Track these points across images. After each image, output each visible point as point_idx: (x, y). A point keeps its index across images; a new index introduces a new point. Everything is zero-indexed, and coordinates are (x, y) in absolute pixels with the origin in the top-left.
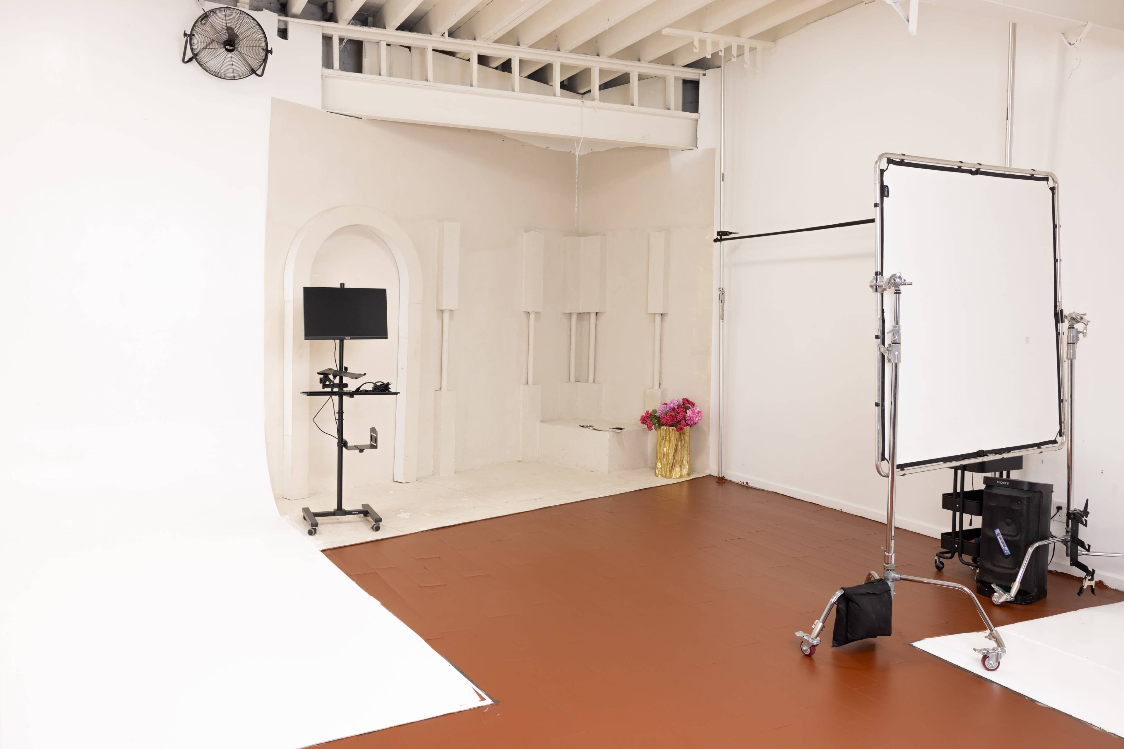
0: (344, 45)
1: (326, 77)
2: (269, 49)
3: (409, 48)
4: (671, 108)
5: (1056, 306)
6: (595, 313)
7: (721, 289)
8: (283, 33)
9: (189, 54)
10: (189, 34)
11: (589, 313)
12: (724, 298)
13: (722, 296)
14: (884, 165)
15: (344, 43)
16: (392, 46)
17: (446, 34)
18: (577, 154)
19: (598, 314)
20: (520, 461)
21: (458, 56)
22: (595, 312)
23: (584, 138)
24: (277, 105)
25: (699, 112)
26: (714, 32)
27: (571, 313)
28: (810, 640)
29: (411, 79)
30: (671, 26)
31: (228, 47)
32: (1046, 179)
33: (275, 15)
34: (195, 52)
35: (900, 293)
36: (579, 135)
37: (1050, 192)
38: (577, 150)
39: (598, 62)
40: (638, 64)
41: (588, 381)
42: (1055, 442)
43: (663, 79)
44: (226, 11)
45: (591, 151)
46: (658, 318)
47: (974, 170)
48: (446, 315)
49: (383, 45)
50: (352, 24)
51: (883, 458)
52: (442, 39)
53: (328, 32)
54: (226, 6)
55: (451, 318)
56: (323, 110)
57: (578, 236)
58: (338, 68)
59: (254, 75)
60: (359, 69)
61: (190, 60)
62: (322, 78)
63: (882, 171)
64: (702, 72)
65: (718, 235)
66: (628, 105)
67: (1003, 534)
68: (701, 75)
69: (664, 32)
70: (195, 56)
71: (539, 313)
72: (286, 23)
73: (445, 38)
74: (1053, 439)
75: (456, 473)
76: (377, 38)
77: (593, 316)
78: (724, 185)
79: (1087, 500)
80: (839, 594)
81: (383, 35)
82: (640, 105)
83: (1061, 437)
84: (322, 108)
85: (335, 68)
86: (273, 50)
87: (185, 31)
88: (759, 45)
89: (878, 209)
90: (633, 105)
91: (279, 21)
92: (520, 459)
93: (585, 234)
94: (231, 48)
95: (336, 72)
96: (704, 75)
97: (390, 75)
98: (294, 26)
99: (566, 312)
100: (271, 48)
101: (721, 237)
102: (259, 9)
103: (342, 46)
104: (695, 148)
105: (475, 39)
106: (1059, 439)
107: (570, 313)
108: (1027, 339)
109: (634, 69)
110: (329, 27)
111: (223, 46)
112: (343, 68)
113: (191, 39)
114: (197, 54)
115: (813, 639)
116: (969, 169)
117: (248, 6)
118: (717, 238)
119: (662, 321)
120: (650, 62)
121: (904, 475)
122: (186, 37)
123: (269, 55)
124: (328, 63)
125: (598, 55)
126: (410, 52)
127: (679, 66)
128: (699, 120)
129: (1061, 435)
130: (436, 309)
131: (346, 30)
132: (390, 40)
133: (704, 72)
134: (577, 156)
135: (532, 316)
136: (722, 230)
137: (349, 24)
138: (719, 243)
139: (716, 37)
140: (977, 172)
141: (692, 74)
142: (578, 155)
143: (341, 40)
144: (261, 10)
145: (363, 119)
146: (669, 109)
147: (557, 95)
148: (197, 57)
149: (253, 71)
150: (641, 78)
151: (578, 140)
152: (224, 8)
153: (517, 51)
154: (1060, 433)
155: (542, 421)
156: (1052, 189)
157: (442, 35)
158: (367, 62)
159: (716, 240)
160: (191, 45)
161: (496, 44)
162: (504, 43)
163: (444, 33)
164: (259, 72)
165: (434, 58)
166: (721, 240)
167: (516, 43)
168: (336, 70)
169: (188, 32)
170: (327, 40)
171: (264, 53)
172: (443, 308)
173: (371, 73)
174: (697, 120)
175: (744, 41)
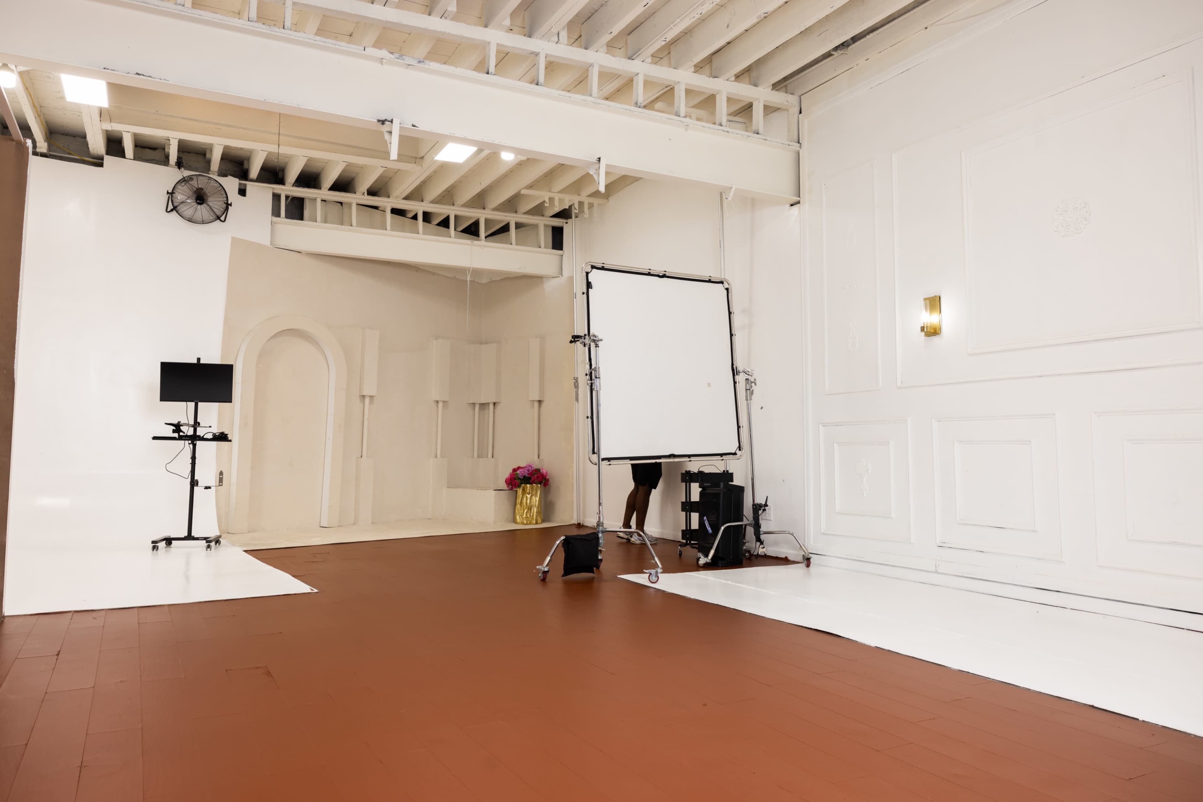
0: (289, 200)
1: (275, 223)
2: (229, 203)
3: (341, 203)
4: (542, 247)
5: (733, 365)
6: (493, 404)
7: (575, 378)
8: (242, 192)
9: (170, 207)
10: (170, 193)
11: (488, 403)
12: (578, 385)
13: (576, 383)
14: (589, 269)
15: (289, 199)
16: (327, 202)
17: (366, 193)
18: (468, 279)
19: (496, 405)
20: (430, 519)
21: (380, 209)
22: (492, 402)
23: (472, 268)
24: (235, 242)
25: (564, 250)
26: (560, 192)
27: (475, 404)
28: (543, 569)
29: (342, 225)
30: (525, 188)
31: (198, 201)
32: (722, 283)
33: (237, 180)
34: (176, 204)
35: (598, 347)
36: (469, 266)
37: (726, 291)
38: (469, 277)
39: (483, 213)
40: (515, 215)
41: (487, 457)
42: (735, 454)
43: (535, 226)
44: (198, 177)
45: (490, 280)
46: (536, 405)
47: (661, 275)
48: (367, 400)
49: (319, 201)
50: (296, 186)
51: (594, 453)
52: (362, 197)
53: (277, 191)
54: (198, 173)
55: (371, 402)
56: (272, 246)
57: (481, 343)
58: (284, 217)
59: (218, 221)
60: (301, 218)
61: (172, 210)
62: (271, 223)
63: (587, 273)
64: (565, 221)
65: (572, 338)
66: (508, 244)
67: (708, 521)
68: (565, 223)
69: (523, 192)
70: (175, 208)
71: (447, 402)
72: (245, 185)
73: (364, 196)
74: (734, 452)
75: (372, 523)
76: (314, 196)
77: (491, 406)
78: (576, 301)
79: (767, 497)
80: (563, 538)
81: (319, 194)
82: (517, 244)
83: (740, 451)
84: (271, 245)
85: (281, 216)
86: (232, 204)
87: (168, 191)
88: (595, 201)
89: (585, 295)
90: (511, 244)
91: (240, 184)
92: (430, 517)
93: (486, 343)
94: (201, 202)
95: (283, 219)
96: (567, 223)
97: (325, 221)
98: (250, 187)
99: (470, 402)
100: (231, 203)
101: (574, 340)
102: (225, 175)
103: (288, 201)
104: (560, 276)
105: (389, 197)
106: (738, 452)
107: (472, 403)
108: (709, 385)
109: (512, 219)
110: (278, 188)
111: (195, 201)
112: (287, 217)
113: (172, 196)
114: (176, 207)
115: (544, 568)
116: (658, 274)
117: (217, 173)
118: (571, 340)
119: (540, 406)
120: (525, 213)
121: (610, 464)
122: (168, 195)
123: (230, 207)
124: (276, 213)
125: (484, 209)
126: (341, 206)
127: (547, 217)
128: (564, 255)
129: (740, 450)
130: (359, 395)
131: (290, 190)
132: (325, 198)
133: (566, 221)
134: (468, 281)
135: (440, 404)
136: (576, 334)
137: (293, 186)
138: (573, 343)
139: (562, 196)
140: (664, 276)
141: (557, 222)
142: (470, 281)
143: (287, 197)
144: (227, 176)
145: (303, 253)
146: (540, 247)
147: (452, 237)
148: (176, 209)
149: (218, 218)
150: (518, 226)
151: (469, 269)
152: (197, 175)
153: (421, 206)
154: (740, 448)
155: (448, 488)
156: (727, 289)
157: (363, 194)
158: (306, 213)
159: (571, 342)
160: (172, 201)
161: (404, 200)
162: (410, 200)
163: (364, 193)
164: (222, 218)
165: (357, 209)
166: (575, 341)
167: (421, 200)
168: (283, 218)
169: (170, 191)
170: (276, 197)
171: (225, 205)
172: (364, 394)
173: (310, 220)
174: (562, 256)
175: (583, 198)
